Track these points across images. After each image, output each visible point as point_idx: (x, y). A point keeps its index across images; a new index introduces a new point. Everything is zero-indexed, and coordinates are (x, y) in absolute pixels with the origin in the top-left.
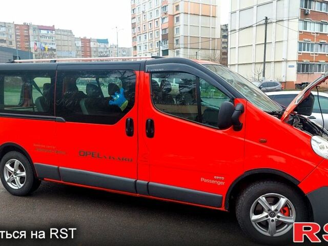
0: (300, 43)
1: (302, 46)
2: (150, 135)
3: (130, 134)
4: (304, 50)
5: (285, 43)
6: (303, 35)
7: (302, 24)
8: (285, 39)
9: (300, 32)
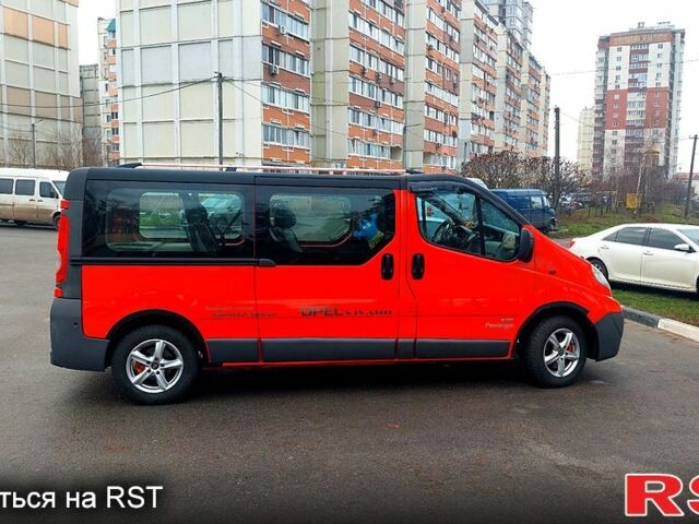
0: (266, 126)
1: (269, 131)
2: (418, 275)
3: (387, 275)
4: (272, 140)
5: (238, 124)
6: (270, 111)
7: (266, 90)
8: (238, 115)
9: (264, 105)
